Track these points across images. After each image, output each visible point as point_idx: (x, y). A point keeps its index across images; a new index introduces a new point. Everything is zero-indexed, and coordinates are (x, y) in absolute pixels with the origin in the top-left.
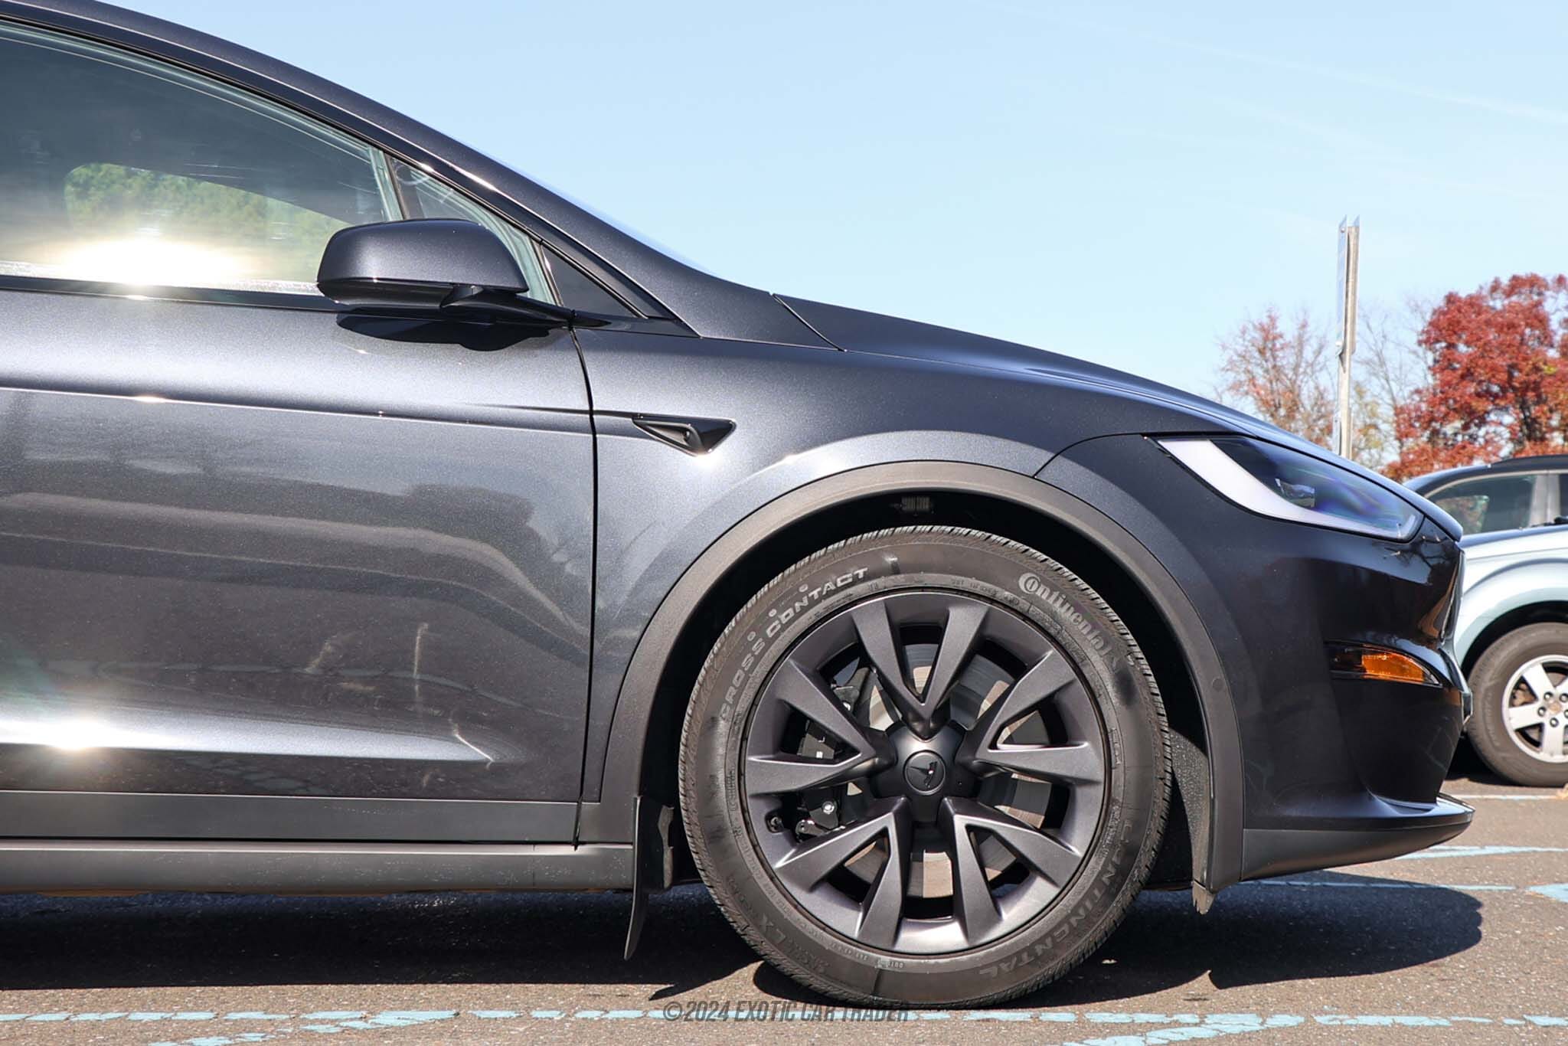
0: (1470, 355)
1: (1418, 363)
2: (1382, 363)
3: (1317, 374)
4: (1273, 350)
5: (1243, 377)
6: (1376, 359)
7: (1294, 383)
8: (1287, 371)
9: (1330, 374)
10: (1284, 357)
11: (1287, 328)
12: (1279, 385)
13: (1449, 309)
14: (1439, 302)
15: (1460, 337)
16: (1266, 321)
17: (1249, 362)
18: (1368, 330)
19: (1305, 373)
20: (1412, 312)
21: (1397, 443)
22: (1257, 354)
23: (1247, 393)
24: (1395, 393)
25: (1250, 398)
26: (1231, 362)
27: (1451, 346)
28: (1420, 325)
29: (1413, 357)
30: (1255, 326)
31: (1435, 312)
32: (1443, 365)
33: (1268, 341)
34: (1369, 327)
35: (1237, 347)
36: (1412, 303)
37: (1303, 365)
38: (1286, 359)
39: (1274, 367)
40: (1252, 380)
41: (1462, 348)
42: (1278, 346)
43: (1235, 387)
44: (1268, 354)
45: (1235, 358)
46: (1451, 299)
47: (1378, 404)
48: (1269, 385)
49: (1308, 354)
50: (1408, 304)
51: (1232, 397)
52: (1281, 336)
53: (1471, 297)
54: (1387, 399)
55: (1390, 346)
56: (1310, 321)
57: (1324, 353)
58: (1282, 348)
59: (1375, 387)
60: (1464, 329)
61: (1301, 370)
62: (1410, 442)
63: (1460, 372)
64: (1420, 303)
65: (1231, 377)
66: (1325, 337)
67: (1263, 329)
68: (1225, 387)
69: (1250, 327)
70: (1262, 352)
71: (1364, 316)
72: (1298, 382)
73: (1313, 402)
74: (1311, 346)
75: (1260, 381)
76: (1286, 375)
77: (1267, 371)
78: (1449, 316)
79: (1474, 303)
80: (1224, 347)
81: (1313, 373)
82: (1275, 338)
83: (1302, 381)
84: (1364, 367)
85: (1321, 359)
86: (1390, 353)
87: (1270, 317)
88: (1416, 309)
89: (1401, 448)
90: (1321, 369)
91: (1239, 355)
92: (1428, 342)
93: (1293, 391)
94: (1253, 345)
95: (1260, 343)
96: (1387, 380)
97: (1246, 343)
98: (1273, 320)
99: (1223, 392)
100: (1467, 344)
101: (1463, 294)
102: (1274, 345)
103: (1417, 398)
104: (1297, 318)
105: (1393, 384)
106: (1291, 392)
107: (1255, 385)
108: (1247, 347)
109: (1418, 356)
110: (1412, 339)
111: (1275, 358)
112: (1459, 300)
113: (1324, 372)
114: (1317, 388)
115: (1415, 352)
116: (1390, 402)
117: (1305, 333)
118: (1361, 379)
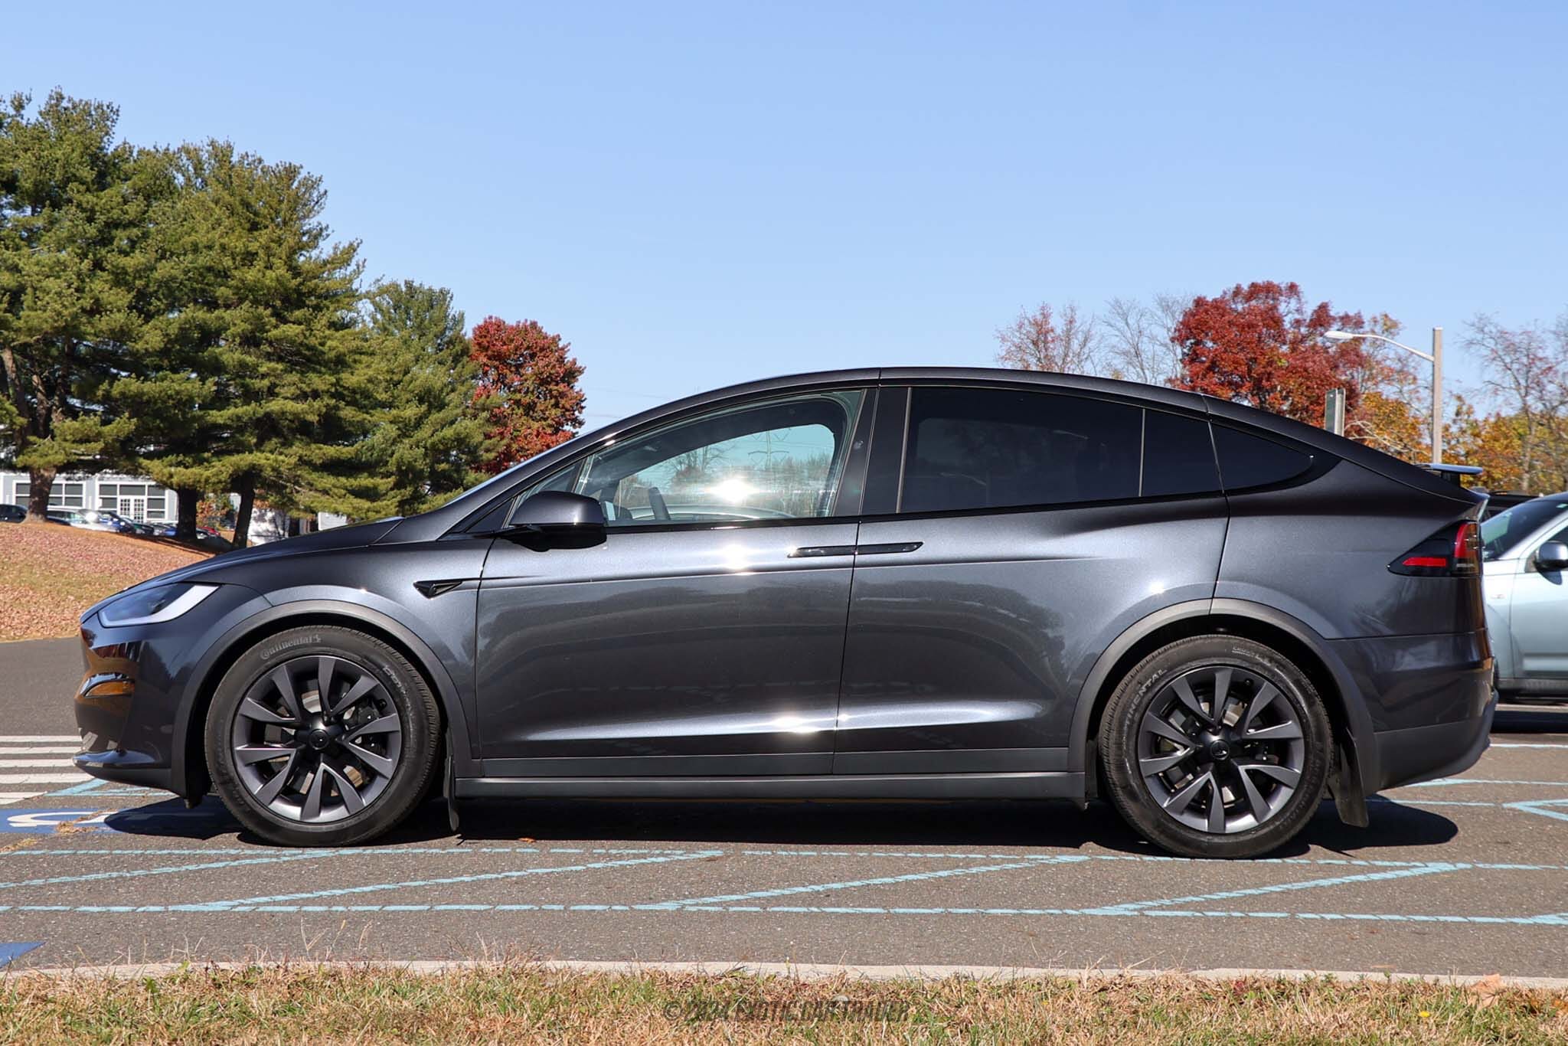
0: (1216, 350)
1: (1169, 355)
2: (1137, 355)
3: (1083, 364)
4: (1045, 342)
6: (1132, 350)
8: (1057, 360)
9: (1093, 363)
10: (1054, 349)
11: (1057, 323)
13: (1197, 311)
14: (1191, 305)
15: (1207, 335)
16: (1039, 318)
17: (1025, 352)
18: (1126, 327)
19: (1072, 361)
20: (1163, 311)
22: (1031, 346)
26: (1009, 350)
27: (1198, 343)
28: (1172, 324)
29: (1164, 349)
30: (1030, 322)
31: (1186, 314)
32: (1192, 358)
33: (1041, 334)
34: (1127, 324)
35: (1015, 339)
36: (1164, 304)
37: (1071, 355)
38: (1057, 350)
39: (1046, 356)
41: (1210, 344)
42: (1050, 339)
44: (1041, 345)
45: (1013, 349)
46: (1199, 302)
49: (1075, 345)
50: (1160, 304)
52: (1052, 330)
53: (1215, 300)
55: (1145, 339)
56: (1076, 317)
57: (1089, 345)
58: (1053, 341)
59: (1131, 374)
60: (1210, 328)
61: (1069, 359)
63: (1207, 364)
64: (1170, 304)
66: (1089, 331)
67: (1036, 324)
69: (1026, 322)
70: (1035, 343)
71: (1124, 314)
74: (1077, 338)
76: (1056, 364)
77: (1039, 360)
78: (1197, 317)
79: (1218, 306)
80: (1003, 339)
81: (1079, 362)
82: (1047, 332)
84: (1122, 357)
85: (1086, 350)
86: (1146, 346)
87: (1043, 314)
88: (1166, 307)
90: (1086, 359)
91: (1016, 346)
92: (1179, 339)
94: (1028, 338)
95: (1034, 336)
96: (1142, 369)
97: (1023, 337)
98: (1045, 316)
100: (1214, 341)
101: (1210, 299)
102: (1046, 338)
104: (1065, 315)
105: (1146, 371)
108: (1023, 339)
109: (1168, 349)
110: (1164, 336)
111: (1046, 349)
112: (1206, 303)
113: (1089, 362)
115: (1165, 345)
117: (1071, 328)
118: (1119, 367)
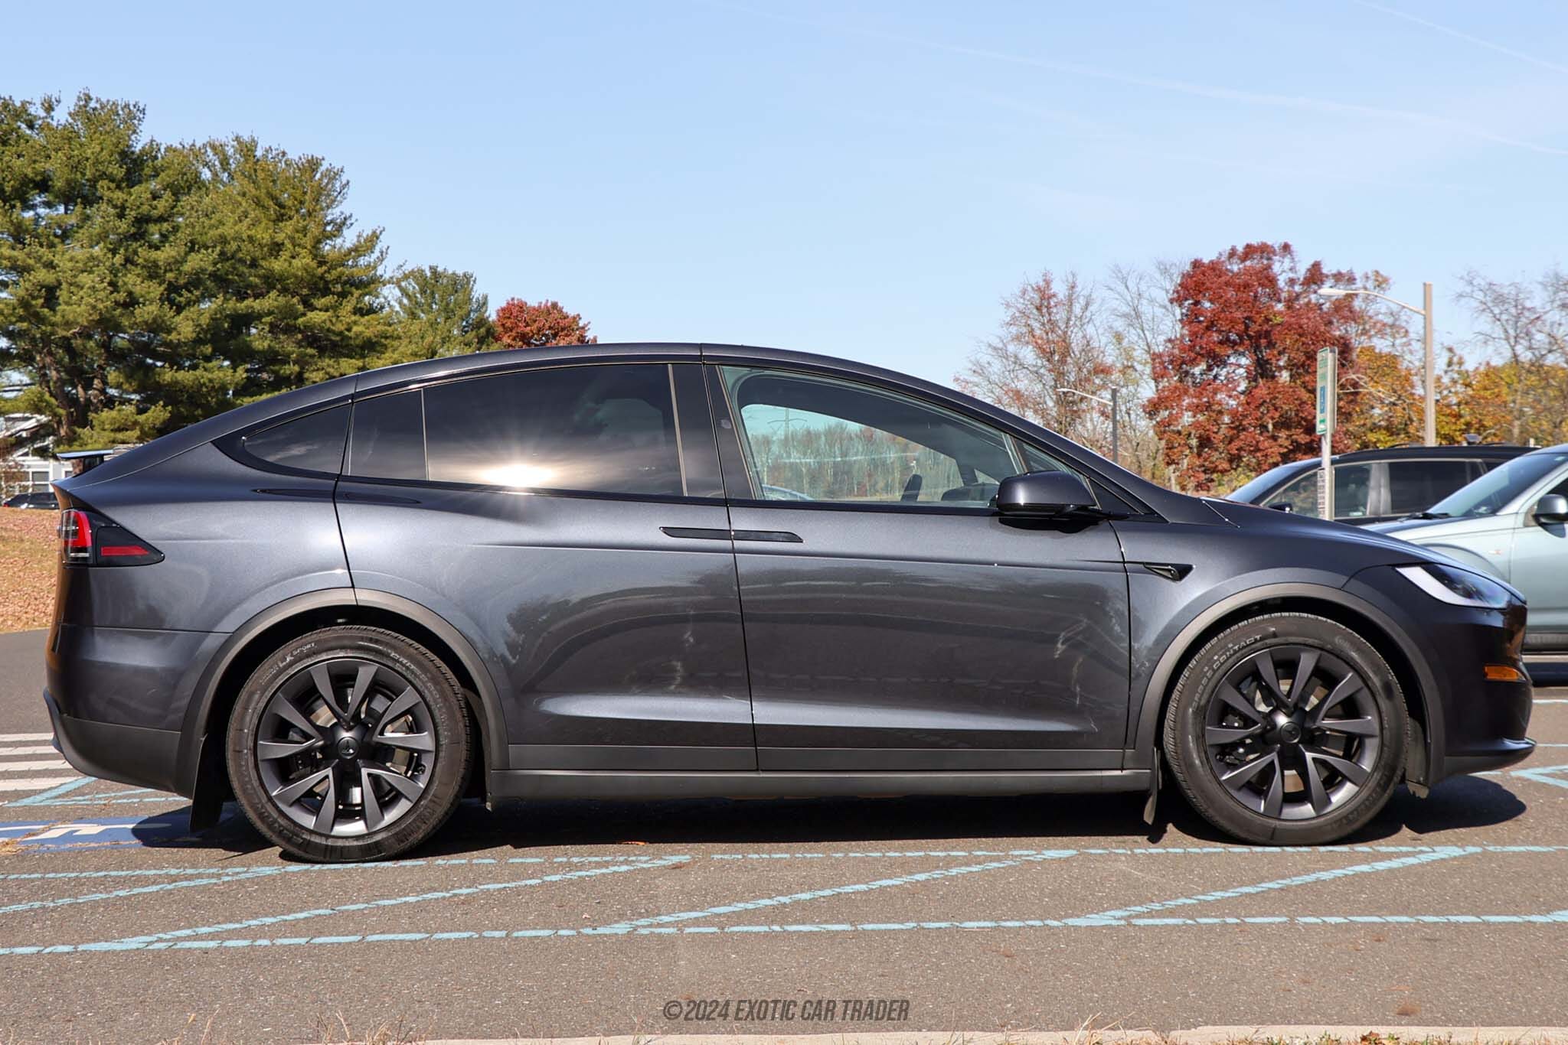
0: (1214, 310)
1: (1168, 316)
2: (1138, 316)
3: (1085, 327)
4: (1048, 307)
5: (1024, 330)
6: (1133, 313)
7: (1065, 333)
8: (1060, 324)
9: (1095, 326)
10: (1057, 313)
11: (1059, 289)
12: (1055, 335)
13: (1195, 273)
14: (1188, 268)
15: (1205, 295)
16: (1042, 284)
17: (1029, 317)
18: (1126, 290)
19: (1075, 325)
20: (1161, 274)
21: (1152, 384)
22: (1035, 311)
23: (1028, 343)
24: (1149, 340)
25: (1031, 347)
26: (1014, 318)
27: (1197, 303)
28: (1170, 287)
29: (1164, 310)
30: (1033, 288)
31: (1183, 276)
32: (1191, 318)
33: (1044, 300)
34: (1127, 287)
35: (1019, 305)
36: (1162, 267)
37: (1073, 319)
38: (1059, 315)
39: (1050, 321)
40: (1032, 332)
41: (1207, 305)
42: (1052, 304)
43: (1018, 338)
44: (1044, 310)
45: (1017, 314)
46: (1196, 264)
47: (1134, 349)
48: (1045, 336)
49: (1077, 309)
50: (1158, 268)
51: (1015, 346)
52: (1054, 296)
53: (1212, 262)
54: (1142, 344)
55: (1145, 302)
56: (1078, 282)
57: (1091, 308)
58: (1056, 306)
59: (1132, 336)
60: (1207, 289)
61: (1071, 323)
62: (1164, 383)
63: (1205, 324)
64: (1168, 267)
65: (1014, 330)
66: (1090, 295)
67: (1039, 289)
68: (1010, 339)
69: (1029, 288)
70: (1039, 309)
71: (1123, 278)
72: (1069, 333)
73: (1081, 348)
74: (1079, 303)
75: (1038, 332)
76: (1059, 328)
77: (1043, 324)
78: (1194, 279)
79: (1214, 267)
80: (1008, 305)
81: (1082, 325)
82: (1050, 298)
83: (1072, 332)
84: (1123, 319)
85: (1088, 314)
86: (1145, 308)
87: (1045, 280)
88: (1165, 271)
89: (1157, 387)
90: (1088, 322)
91: (1020, 312)
92: (1178, 300)
93: (1065, 339)
94: (1032, 304)
95: (1038, 302)
96: (1143, 331)
97: (1026, 302)
98: (1048, 283)
99: (1008, 342)
100: (1211, 301)
101: (1206, 261)
102: (1049, 303)
103: (1169, 345)
104: (1067, 281)
105: (1146, 332)
106: (1064, 341)
107: (1034, 336)
108: (1027, 305)
109: (1168, 310)
110: (1163, 297)
111: (1050, 314)
112: (1203, 265)
113: (1090, 325)
114: (1084, 337)
115: (1165, 307)
116: (1146, 348)
117: (1073, 293)
118: (1120, 329)
